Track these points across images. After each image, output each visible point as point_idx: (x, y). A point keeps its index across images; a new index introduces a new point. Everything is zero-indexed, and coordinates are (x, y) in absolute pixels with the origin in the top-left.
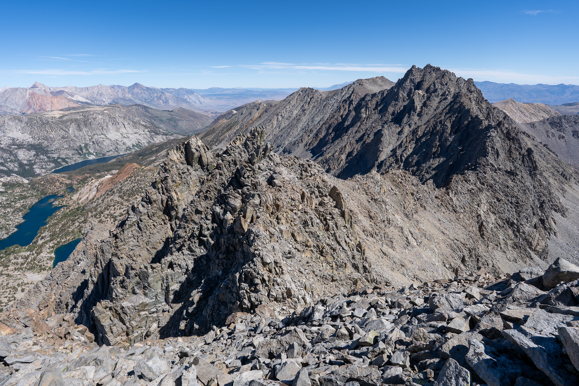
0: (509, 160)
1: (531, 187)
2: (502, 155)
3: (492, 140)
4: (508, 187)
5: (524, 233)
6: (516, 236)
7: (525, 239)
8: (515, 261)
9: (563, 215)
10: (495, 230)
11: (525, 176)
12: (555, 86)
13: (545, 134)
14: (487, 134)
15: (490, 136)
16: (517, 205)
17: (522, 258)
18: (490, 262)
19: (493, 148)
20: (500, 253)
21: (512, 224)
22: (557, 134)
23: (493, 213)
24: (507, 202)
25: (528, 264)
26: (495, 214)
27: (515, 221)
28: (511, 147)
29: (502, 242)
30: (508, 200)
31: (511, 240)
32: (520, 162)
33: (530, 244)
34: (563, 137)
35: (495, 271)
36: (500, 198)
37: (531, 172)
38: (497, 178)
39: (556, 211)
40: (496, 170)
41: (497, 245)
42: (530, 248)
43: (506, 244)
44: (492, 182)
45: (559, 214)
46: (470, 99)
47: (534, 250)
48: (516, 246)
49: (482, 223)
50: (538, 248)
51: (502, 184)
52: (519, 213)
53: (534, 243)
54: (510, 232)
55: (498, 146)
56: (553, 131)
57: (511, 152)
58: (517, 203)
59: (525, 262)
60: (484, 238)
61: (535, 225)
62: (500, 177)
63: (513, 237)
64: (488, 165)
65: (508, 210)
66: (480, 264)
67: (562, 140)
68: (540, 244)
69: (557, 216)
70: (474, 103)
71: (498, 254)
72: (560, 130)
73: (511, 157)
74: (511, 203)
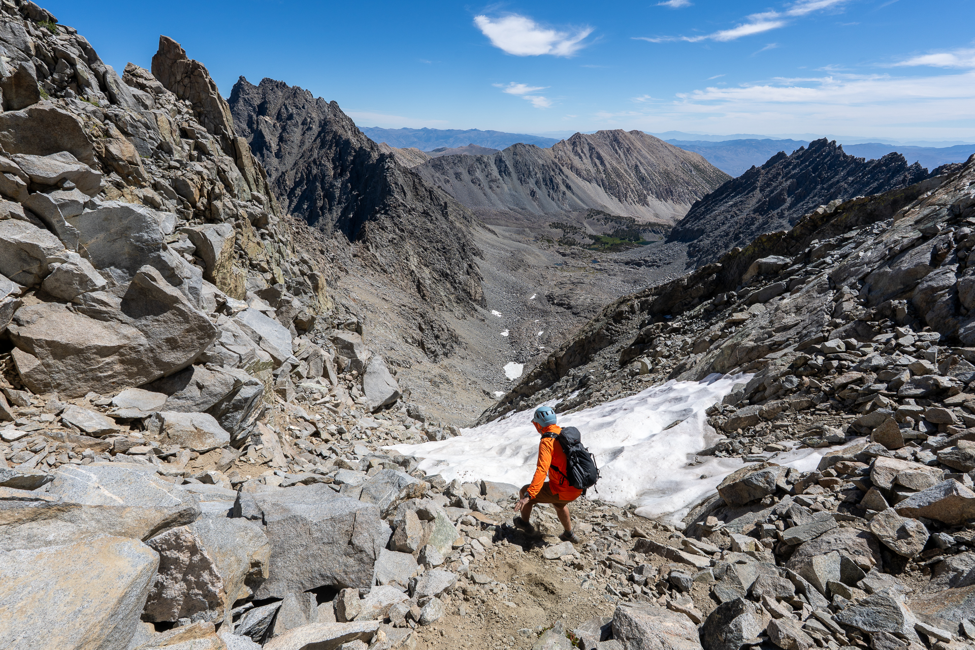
0: (417, 199)
1: (448, 230)
2: (409, 195)
3: (393, 173)
4: (428, 230)
5: (460, 283)
6: (455, 288)
7: (464, 290)
8: (464, 317)
9: (482, 258)
10: (434, 286)
11: (439, 217)
12: (419, 130)
13: (431, 179)
14: (383, 166)
15: (388, 169)
16: (445, 251)
17: (469, 312)
18: (444, 326)
19: (396, 184)
20: (447, 313)
21: (446, 276)
22: (442, 177)
23: (425, 265)
24: (434, 250)
25: (475, 316)
26: (428, 266)
27: (448, 271)
28: (414, 182)
29: (445, 299)
30: (434, 247)
31: (453, 294)
32: (429, 201)
33: (469, 294)
34: (448, 181)
35: (452, 335)
36: (425, 246)
37: (442, 211)
38: (414, 221)
39: (474, 254)
40: (410, 211)
41: (441, 305)
42: (470, 299)
43: (449, 300)
44: (411, 227)
45: (478, 258)
46: (343, 127)
47: (475, 300)
48: (459, 300)
49: (419, 281)
50: (477, 298)
51: (422, 229)
52: (448, 260)
53: (473, 292)
54: (449, 285)
55: (401, 181)
56: (437, 175)
57: (416, 188)
58: (444, 248)
59: (473, 316)
60: (426, 300)
61: (467, 271)
62: (418, 220)
63: (453, 290)
64: (399, 206)
65: (438, 260)
66: (436, 332)
67: (449, 185)
68: (478, 291)
69: (477, 259)
70: (350, 133)
71: (446, 315)
72: (443, 174)
73: (418, 195)
74: (438, 250)
